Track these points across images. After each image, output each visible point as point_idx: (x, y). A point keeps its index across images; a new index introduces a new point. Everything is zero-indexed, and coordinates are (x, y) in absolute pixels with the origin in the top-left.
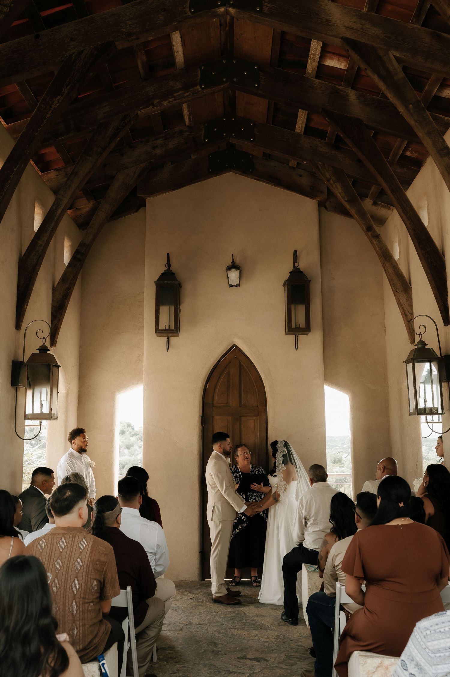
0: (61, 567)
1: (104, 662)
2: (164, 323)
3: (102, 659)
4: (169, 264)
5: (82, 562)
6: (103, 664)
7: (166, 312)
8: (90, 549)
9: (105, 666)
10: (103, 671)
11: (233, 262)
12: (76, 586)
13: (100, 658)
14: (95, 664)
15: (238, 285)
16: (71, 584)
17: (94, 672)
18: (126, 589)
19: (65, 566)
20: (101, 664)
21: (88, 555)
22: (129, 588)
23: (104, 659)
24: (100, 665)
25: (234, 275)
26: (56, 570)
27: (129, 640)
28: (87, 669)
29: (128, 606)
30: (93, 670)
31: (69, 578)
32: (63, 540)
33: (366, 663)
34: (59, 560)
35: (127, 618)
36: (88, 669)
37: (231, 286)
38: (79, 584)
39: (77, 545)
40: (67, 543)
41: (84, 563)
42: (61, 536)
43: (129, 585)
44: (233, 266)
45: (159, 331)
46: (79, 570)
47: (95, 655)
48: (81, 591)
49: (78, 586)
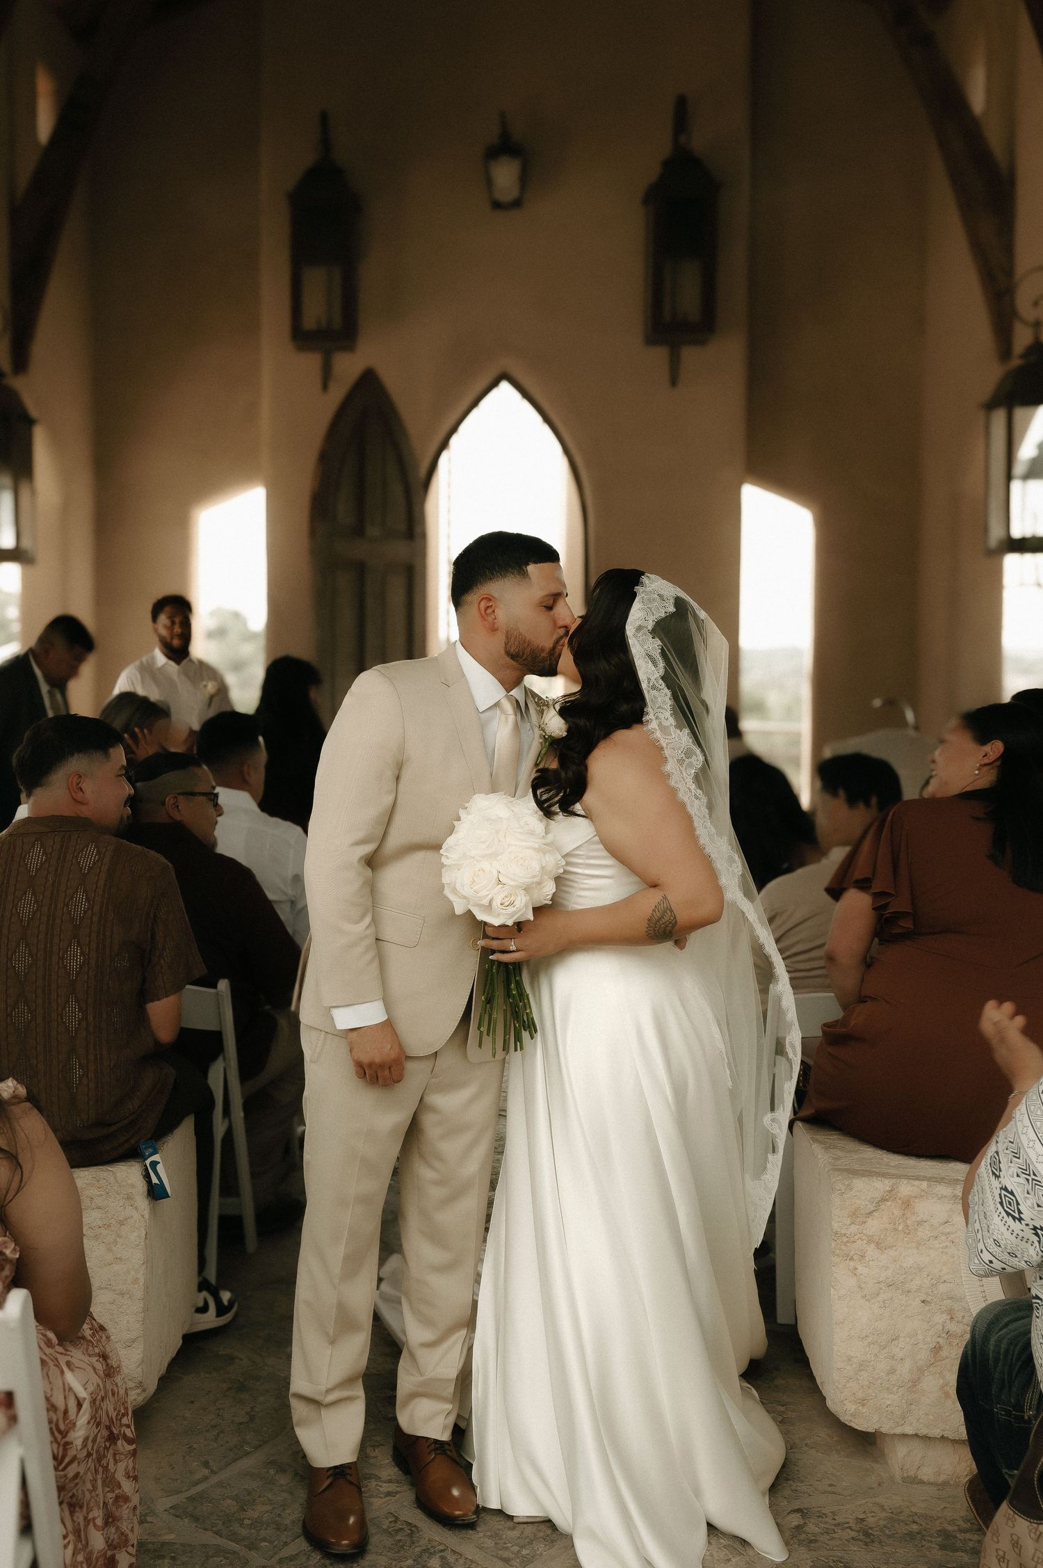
0: (34, 913)
1: (156, 1158)
2: (314, 314)
3: (151, 1150)
4: (326, 143)
5: (88, 900)
6: (154, 1164)
7: (318, 282)
8: (106, 867)
9: (160, 1168)
10: (155, 1180)
11: (505, 136)
12: (75, 958)
13: (146, 1148)
14: (133, 1168)
15: (517, 204)
16: (61, 954)
17: (133, 1186)
18: (215, 987)
19: (45, 909)
20: (148, 1162)
21: (101, 883)
22: (223, 985)
23: (155, 1152)
24: (146, 1166)
25: (505, 175)
26: (21, 921)
27: (227, 1112)
28: (112, 1179)
29: (221, 1028)
30: (129, 1182)
31: (56, 940)
32: (37, 848)
33: (851, 1190)
34: (29, 895)
35: (221, 1058)
36: (115, 1178)
37: (497, 205)
38: (82, 953)
39: (73, 859)
40: (49, 856)
41: (93, 901)
42: (34, 839)
43: (224, 977)
44: (505, 147)
45: (302, 337)
46: (82, 919)
47: (133, 1142)
48: (88, 973)
49: (80, 959)
